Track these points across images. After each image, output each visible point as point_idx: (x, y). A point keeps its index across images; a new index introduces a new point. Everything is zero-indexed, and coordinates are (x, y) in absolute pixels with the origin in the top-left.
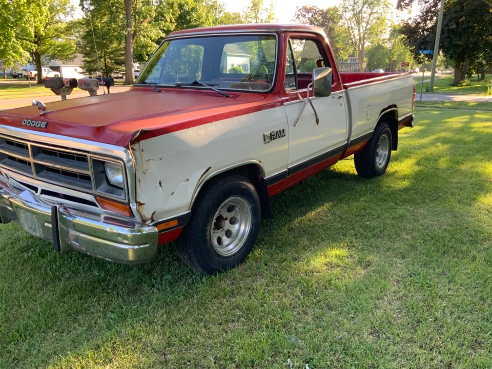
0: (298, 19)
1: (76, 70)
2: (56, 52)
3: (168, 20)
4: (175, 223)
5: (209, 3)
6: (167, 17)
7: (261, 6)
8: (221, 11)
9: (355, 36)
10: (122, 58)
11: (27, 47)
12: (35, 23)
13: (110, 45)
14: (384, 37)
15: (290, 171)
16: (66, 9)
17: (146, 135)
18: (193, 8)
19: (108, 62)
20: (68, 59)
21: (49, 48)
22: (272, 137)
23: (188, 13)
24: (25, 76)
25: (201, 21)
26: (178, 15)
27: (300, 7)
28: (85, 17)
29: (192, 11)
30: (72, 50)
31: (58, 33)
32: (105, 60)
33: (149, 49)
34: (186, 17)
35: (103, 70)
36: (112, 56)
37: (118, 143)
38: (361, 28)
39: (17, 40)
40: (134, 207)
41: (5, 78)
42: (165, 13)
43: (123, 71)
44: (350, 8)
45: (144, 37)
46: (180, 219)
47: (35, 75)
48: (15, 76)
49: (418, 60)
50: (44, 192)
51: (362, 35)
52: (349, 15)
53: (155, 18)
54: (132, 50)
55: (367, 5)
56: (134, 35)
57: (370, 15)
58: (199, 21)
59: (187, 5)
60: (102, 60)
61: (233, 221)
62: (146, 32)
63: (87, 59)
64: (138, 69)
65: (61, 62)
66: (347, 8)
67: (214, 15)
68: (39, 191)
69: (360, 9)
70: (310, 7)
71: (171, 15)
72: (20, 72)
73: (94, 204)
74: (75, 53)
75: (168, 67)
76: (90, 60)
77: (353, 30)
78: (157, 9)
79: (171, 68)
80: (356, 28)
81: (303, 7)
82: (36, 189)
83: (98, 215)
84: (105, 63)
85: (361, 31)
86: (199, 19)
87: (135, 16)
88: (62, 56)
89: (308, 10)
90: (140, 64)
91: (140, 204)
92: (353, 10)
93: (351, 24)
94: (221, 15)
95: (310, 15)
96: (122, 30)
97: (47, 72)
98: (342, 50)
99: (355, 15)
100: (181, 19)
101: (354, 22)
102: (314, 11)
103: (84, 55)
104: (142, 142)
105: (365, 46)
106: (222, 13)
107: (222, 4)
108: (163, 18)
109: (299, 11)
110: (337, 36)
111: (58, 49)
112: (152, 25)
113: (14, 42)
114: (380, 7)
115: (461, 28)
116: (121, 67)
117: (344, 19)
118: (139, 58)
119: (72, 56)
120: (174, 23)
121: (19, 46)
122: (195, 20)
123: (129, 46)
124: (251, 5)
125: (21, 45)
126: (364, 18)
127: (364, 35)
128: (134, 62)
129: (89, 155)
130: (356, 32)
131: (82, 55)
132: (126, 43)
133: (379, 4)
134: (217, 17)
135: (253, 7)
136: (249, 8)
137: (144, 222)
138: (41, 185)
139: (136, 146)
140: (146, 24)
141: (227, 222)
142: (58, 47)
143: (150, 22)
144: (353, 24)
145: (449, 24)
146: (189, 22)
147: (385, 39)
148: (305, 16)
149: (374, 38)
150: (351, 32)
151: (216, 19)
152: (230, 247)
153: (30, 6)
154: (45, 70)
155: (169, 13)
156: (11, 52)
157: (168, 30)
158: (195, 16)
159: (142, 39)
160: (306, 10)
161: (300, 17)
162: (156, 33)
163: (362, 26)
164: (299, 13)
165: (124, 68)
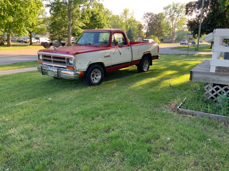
0: (144, 18)
1: (46, 39)
2: (38, 32)
3: (87, 19)
4: (83, 73)
5: (105, 10)
6: (86, 17)
7: (128, 13)
8: (111, 14)
9: (171, 26)
10: (66, 34)
11: (28, 30)
12: (33, 20)
13: (61, 29)
14: (185, 26)
15: (113, 66)
16: (43, 14)
17: (77, 53)
18: (97, 13)
19: (60, 36)
20: (43, 35)
21: (35, 30)
22: (107, 57)
23: (95, 16)
24: (24, 41)
25: (101, 19)
26: (91, 17)
27: (146, 13)
28: (51, 17)
29: (97, 15)
30: (45, 31)
31: (39, 23)
32: (59, 35)
33: (78, 31)
34: (94, 17)
35: (58, 39)
36: (62, 34)
37: (72, 55)
38: (173, 22)
39: (25, 27)
40: (74, 68)
41: (15, 42)
42: (85, 16)
43: (67, 40)
44: (169, 13)
45: (76, 26)
46: (84, 72)
47: (29, 41)
48: (19, 42)
49: (195, 37)
50: (54, 67)
51: (174, 25)
52: (168, 17)
53: (81, 18)
54: (71, 31)
55: (176, 12)
56: (72, 25)
57: (177, 16)
58: (100, 19)
59: (95, 12)
60: (58, 35)
61: (97, 76)
62: (77, 24)
63: (51, 34)
64: (73, 40)
65: (40, 36)
66: (167, 13)
67: (107, 16)
68: (53, 67)
69: (173, 14)
70: (150, 13)
71: (88, 17)
72: (22, 40)
73: (66, 68)
74: (46, 32)
75: (86, 39)
76: (52, 35)
77: (170, 23)
78: (82, 14)
79: (87, 39)
80: (171, 22)
81: (147, 13)
82: (52, 66)
83: (67, 70)
84: (59, 37)
85: (173, 24)
86: (100, 18)
87: (72, 17)
88: (41, 33)
89: (149, 14)
90: (74, 37)
91: (76, 67)
92: (170, 14)
93: (169, 20)
94: (110, 16)
95: (150, 16)
96: (67, 23)
97: (33, 40)
98: (165, 32)
99: (170, 17)
100: (92, 18)
101: (170, 20)
102: (152, 15)
103: (50, 33)
104: (76, 55)
105: (175, 30)
106: (111, 15)
107: (111, 11)
108: (84, 18)
109: (145, 14)
110: (162, 26)
111: (39, 30)
112: (80, 21)
113: (23, 28)
114: (182, 13)
115: (213, 24)
116: (66, 38)
117: (166, 19)
118: (74, 35)
119: (45, 33)
120: (89, 20)
121: (25, 29)
122: (98, 19)
123: (70, 30)
124: (124, 12)
125: (26, 29)
126: (175, 18)
127: (175, 25)
128: (72, 36)
129: (66, 57)
130: (171, 24)
131: (49, 33)
132: (68, 28)
133: (181, 12)
134: (109, 17)
135: (124, 13)
136: (123, 13)
137: (76, 71)
138: (54, 65)
139: (75, 55)
140: (77, 20)
141: (95, 76)
142: (39, 29)
143: (79, 20)
144: (170, 21)
145: (208, 22)
146: (96, 19)
147: (185, 27)
148: (148, 17)
149: (179, 27)
150: (169, 24)
151: (108, 18)
152: (96, 81)
153: (31, 14)
154: (33, 39)
155: (87, 15)
156: (22, 31)
157: (87, 23)
158: (98, 17)
159: (75, 27)
160: (148, 14)
161: (145, 17)
162: (81, 24)
163: (174, 21)
164: (145, 16)
165: (67, 39)
